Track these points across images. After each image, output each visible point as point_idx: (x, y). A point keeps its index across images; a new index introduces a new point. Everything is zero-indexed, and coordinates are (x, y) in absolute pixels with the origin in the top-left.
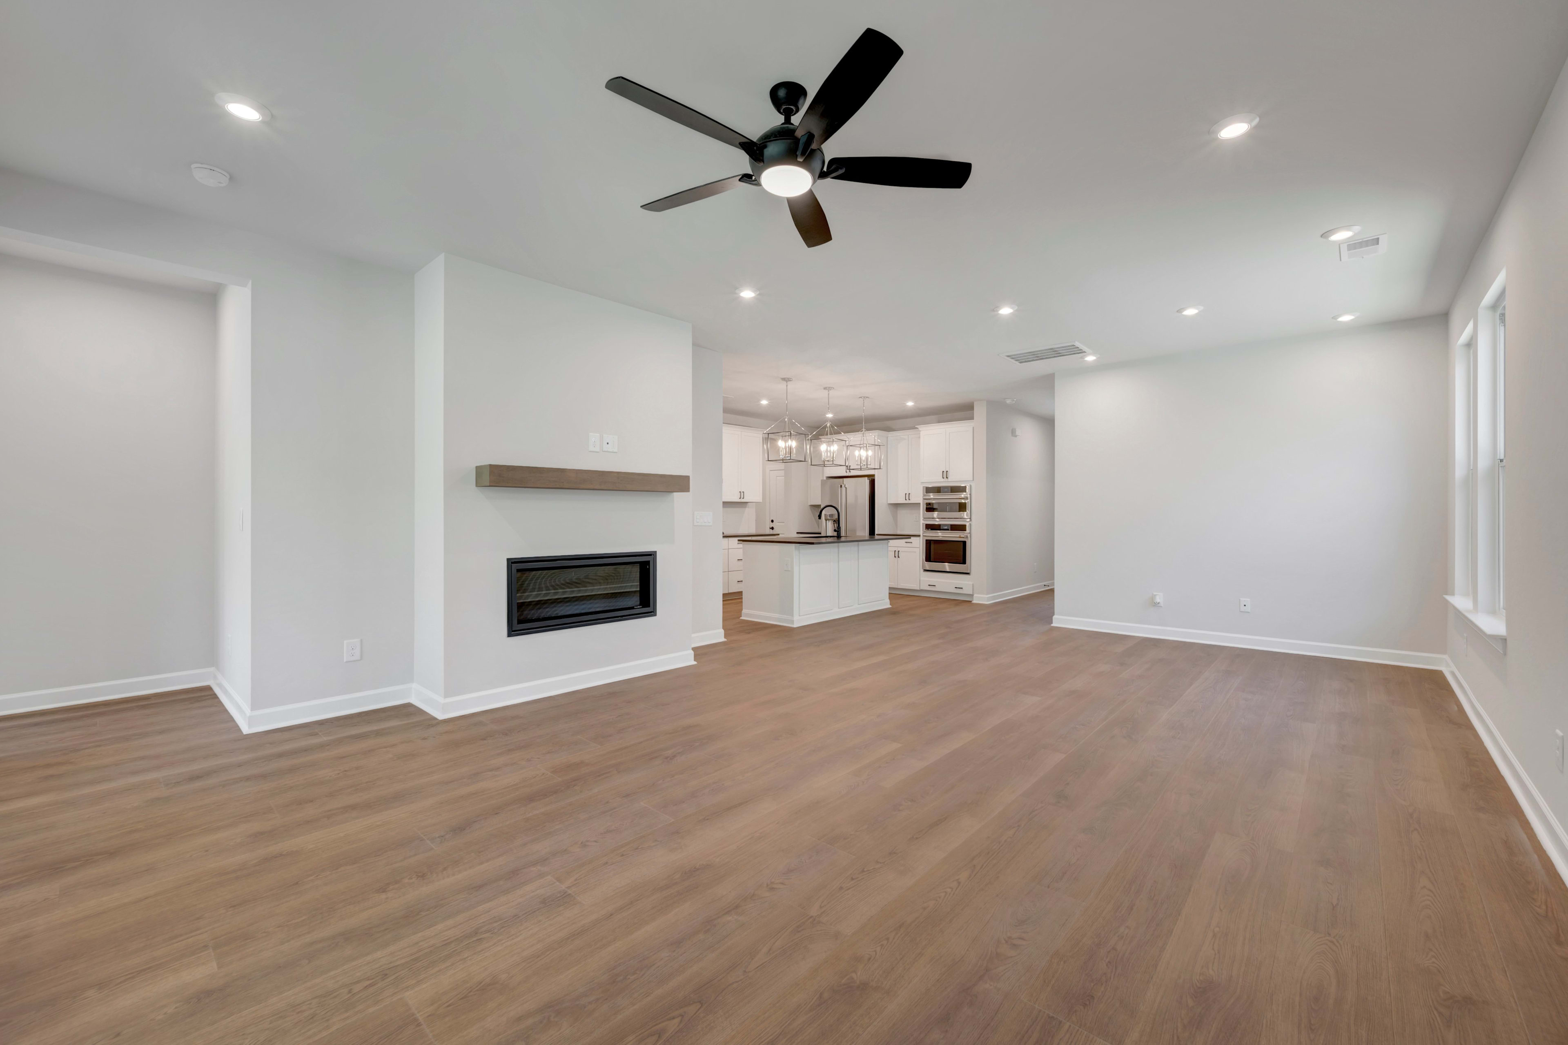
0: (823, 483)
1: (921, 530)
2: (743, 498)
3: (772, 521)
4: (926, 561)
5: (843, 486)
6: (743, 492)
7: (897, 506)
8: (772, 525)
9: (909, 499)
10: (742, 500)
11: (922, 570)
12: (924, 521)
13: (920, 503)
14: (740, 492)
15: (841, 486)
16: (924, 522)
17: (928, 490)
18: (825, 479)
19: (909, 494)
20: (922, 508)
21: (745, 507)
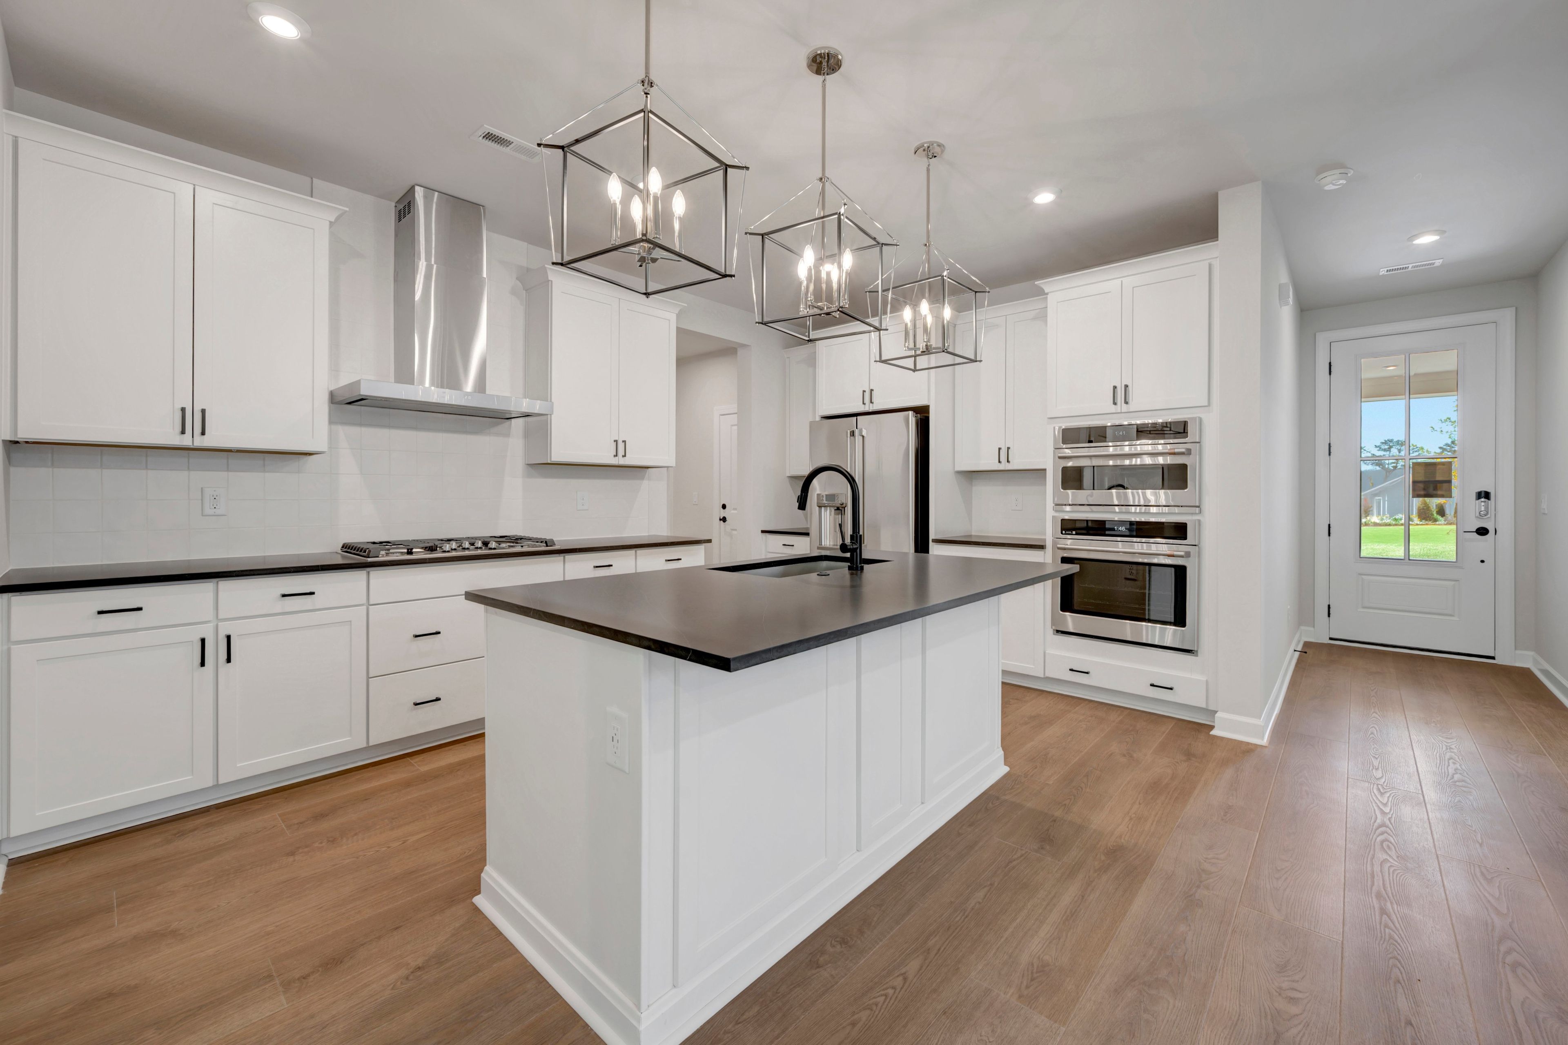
0: (813, 427)
1: (1049, 532)
2: (624, 456)
3: (724, 507)
4: (1062, 610)
5: (857, 432)
6: (624, 442)
7: (971, 476)
8: (723, 513)
9: (1008, 461)
10: (621, 461)
11: (1050, 631)
12: (1056, 511)
13: (1044, 470)
14: (616, 441)
15: (853, 434)
16: (1057, 514)
17: (1070, 436)
18: (818, 419)
19: (1008, 448)
20: (1052, 479)
21: (643, 478)
